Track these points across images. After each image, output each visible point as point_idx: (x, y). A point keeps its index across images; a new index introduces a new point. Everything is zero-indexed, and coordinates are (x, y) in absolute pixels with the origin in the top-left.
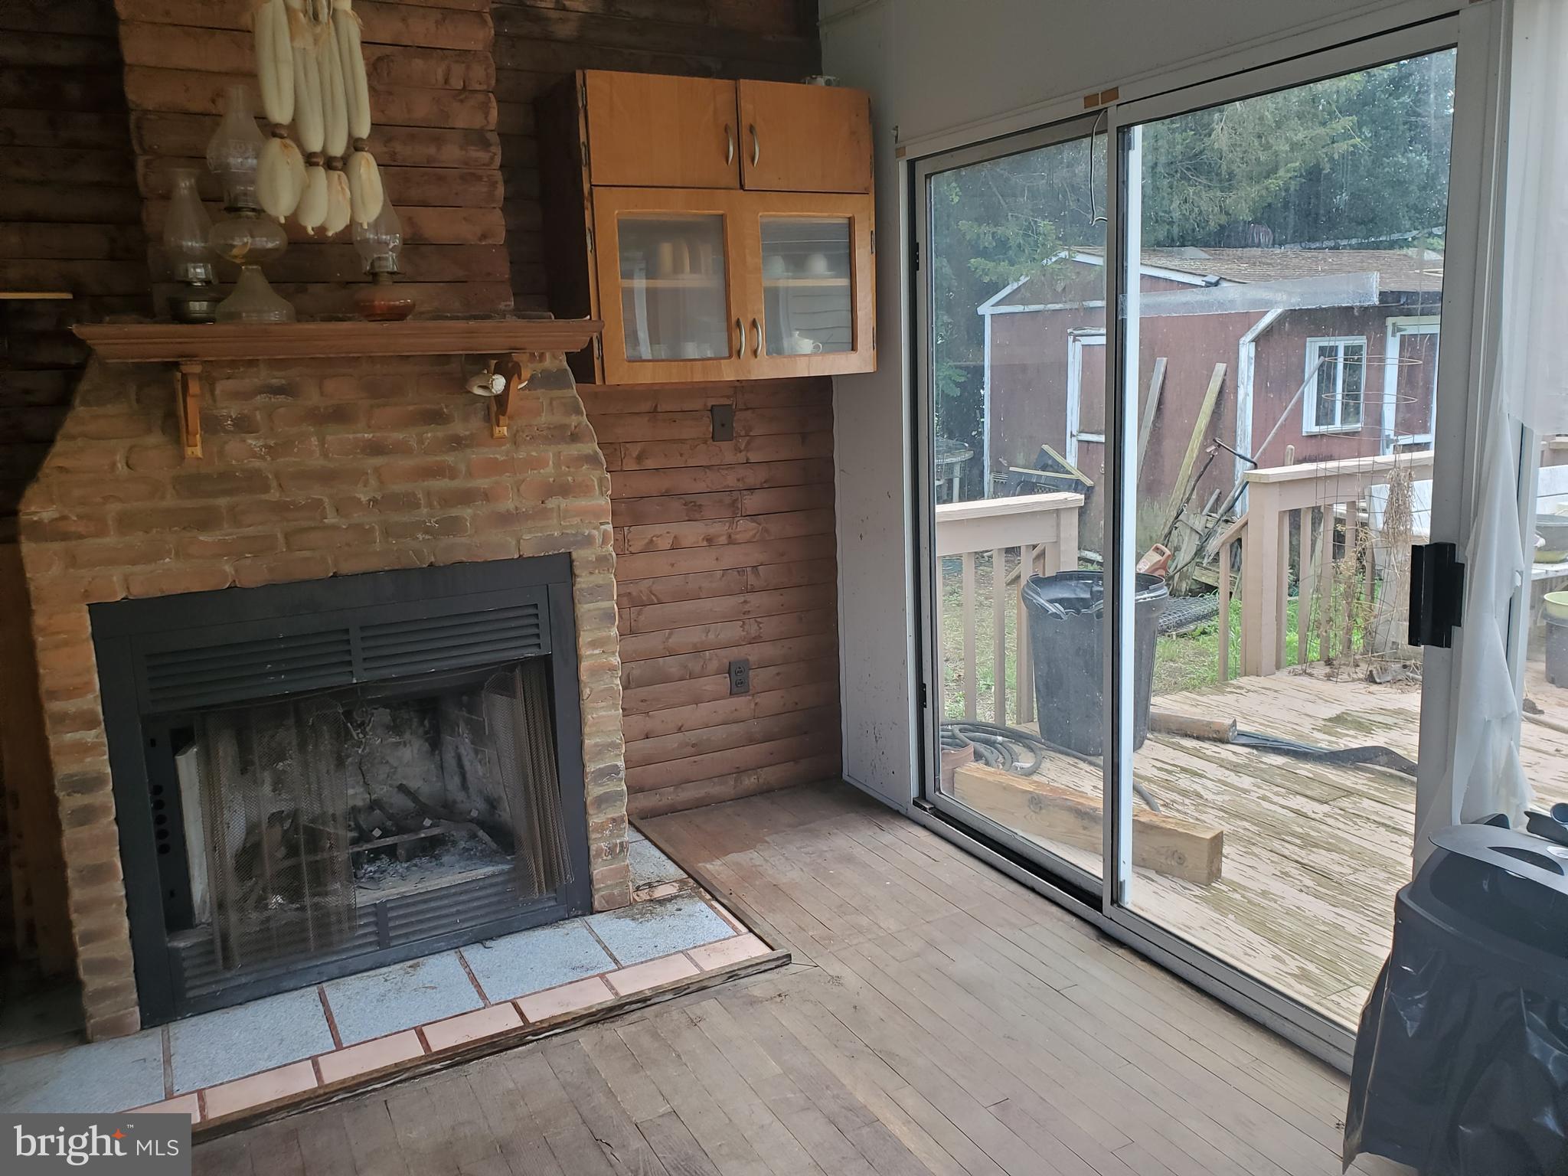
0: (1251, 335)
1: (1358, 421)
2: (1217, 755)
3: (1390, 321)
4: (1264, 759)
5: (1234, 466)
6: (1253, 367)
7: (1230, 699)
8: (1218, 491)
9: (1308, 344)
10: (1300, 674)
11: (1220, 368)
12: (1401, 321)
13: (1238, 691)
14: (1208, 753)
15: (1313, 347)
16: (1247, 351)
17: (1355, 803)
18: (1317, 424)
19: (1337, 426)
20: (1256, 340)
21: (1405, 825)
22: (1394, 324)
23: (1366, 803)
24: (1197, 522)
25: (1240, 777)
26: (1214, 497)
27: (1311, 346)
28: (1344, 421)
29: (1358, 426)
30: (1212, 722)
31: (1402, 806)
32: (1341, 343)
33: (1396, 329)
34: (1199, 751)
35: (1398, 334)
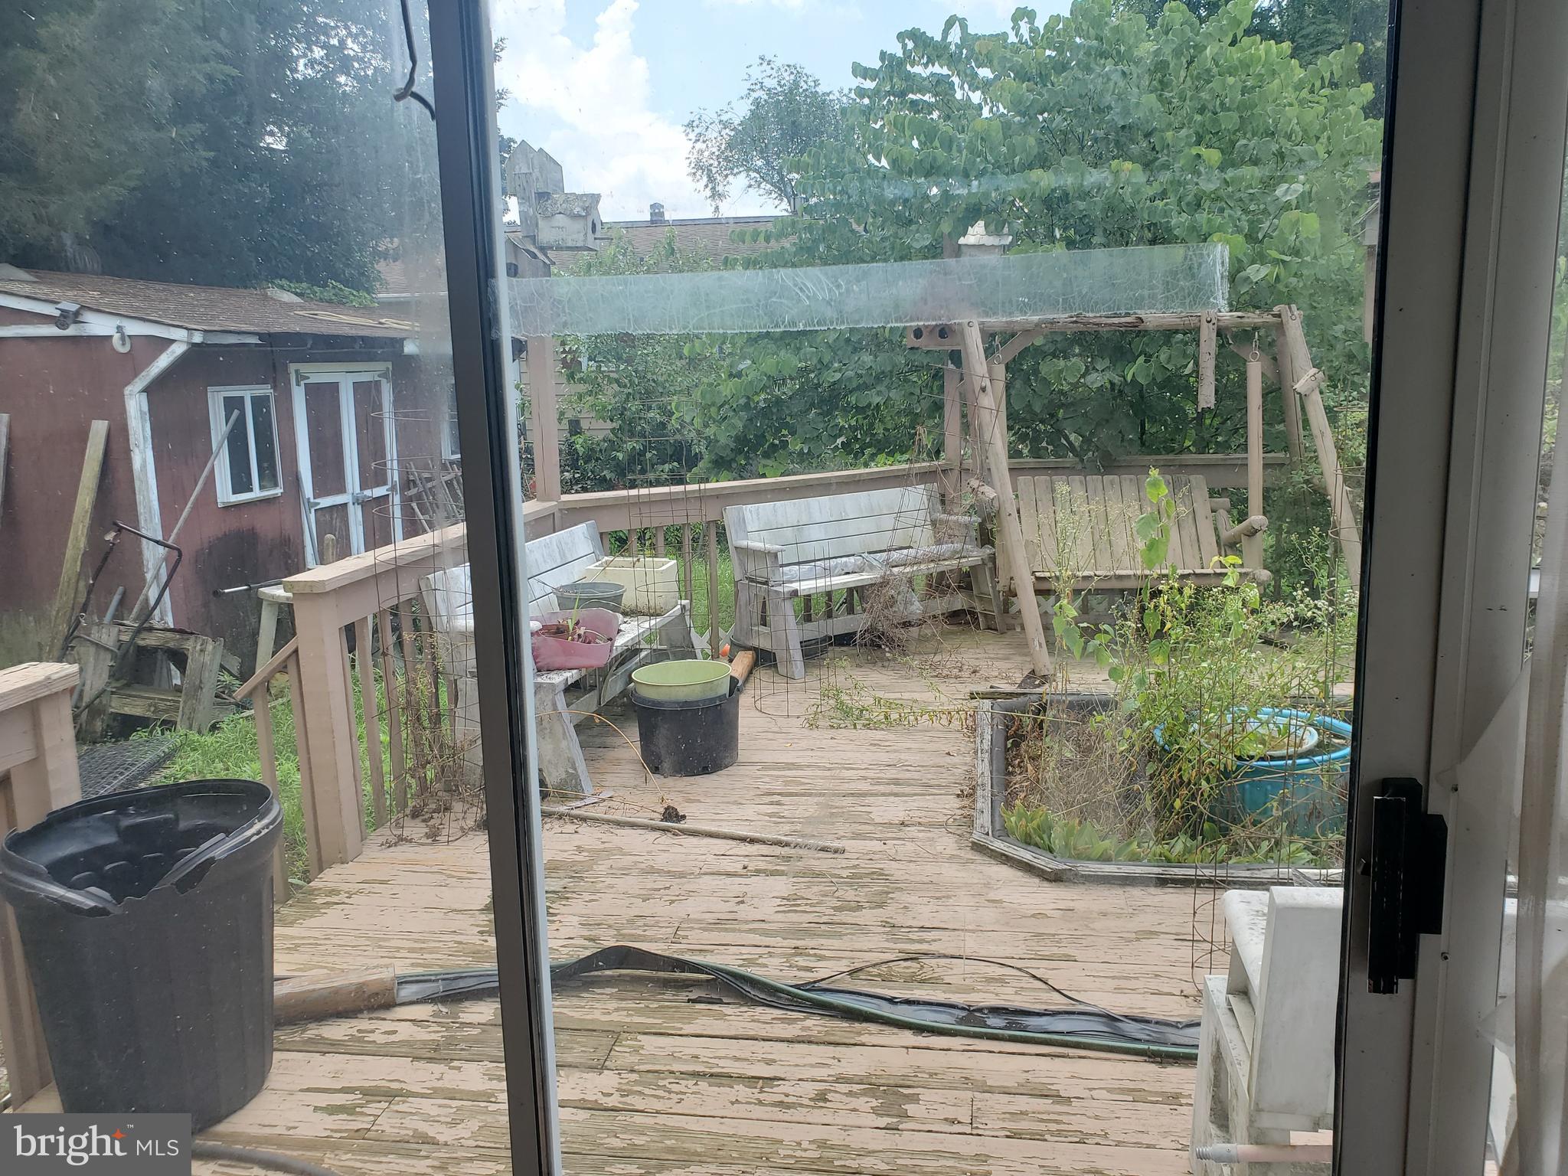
0: (140, 383)
1: (276, 485)
2: (392, 1038)
3: (293, 367)
4: (465, 1017)
5: (140, 553)
6: (148, 425)
7: (332, 916)
8: (121, 589)
9: (209, 395)
10: (396, 844)
11: (99, 429)
12: (304, 368)
13: (335, 899)
14: (380, 1038)
15: (216, 399)
16: (136, 405)
17: (636, 1050)
18: (234, 493)
19: (256, 493)
20: (147, 390)
21: (722, 1063)
22: (297, 371)
23: (650, 1043)
24: (105, 637)
25: (459, 1068)
26: (116, 598)
27: (213, 399)
28: (262, 488)
29: (278, 491)
30: (364, 984)
31: (688, 1029)
32: (246, 394)
33: (300, 377)
34: (361, 1040)
35: (302, 383)
